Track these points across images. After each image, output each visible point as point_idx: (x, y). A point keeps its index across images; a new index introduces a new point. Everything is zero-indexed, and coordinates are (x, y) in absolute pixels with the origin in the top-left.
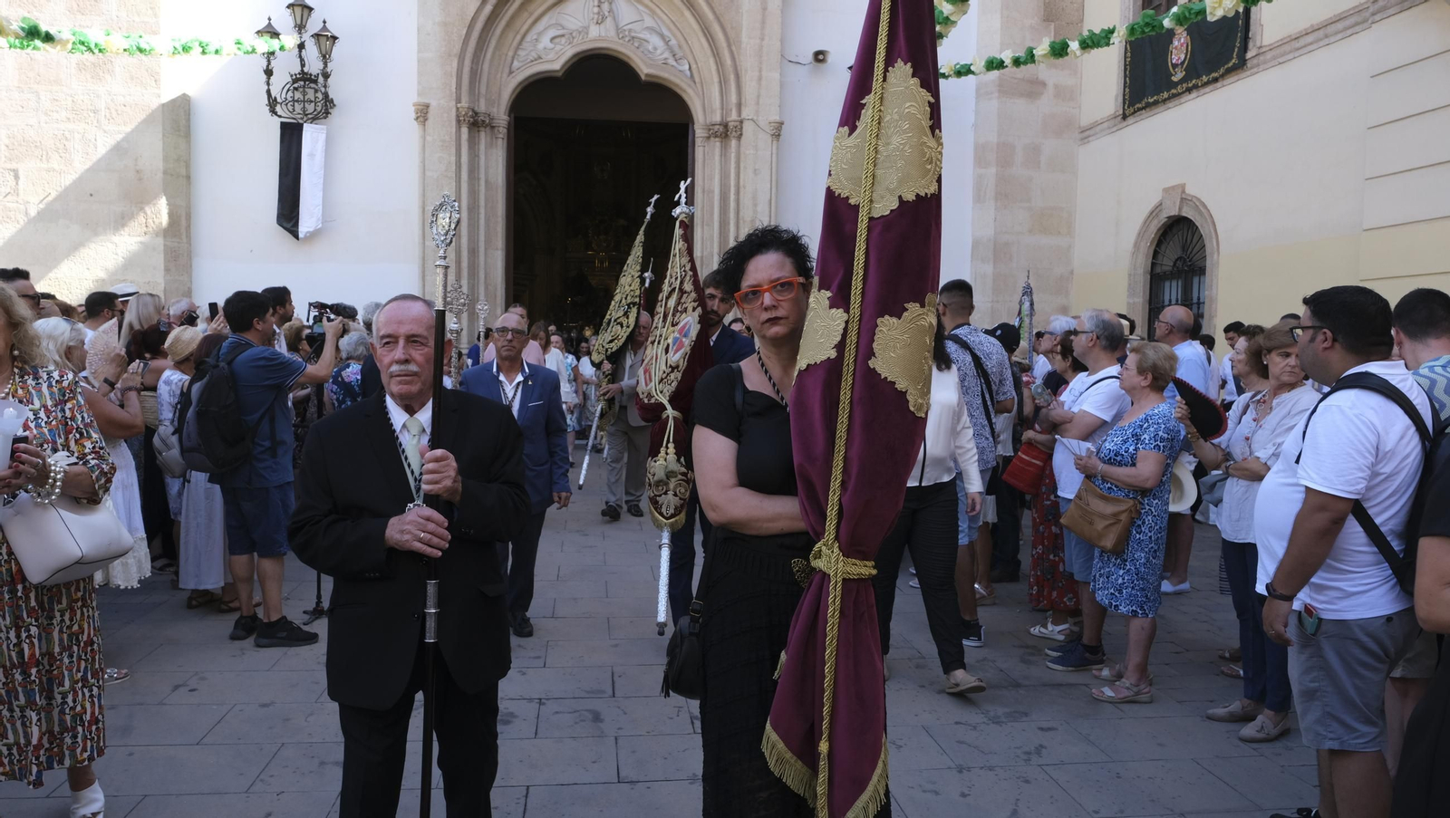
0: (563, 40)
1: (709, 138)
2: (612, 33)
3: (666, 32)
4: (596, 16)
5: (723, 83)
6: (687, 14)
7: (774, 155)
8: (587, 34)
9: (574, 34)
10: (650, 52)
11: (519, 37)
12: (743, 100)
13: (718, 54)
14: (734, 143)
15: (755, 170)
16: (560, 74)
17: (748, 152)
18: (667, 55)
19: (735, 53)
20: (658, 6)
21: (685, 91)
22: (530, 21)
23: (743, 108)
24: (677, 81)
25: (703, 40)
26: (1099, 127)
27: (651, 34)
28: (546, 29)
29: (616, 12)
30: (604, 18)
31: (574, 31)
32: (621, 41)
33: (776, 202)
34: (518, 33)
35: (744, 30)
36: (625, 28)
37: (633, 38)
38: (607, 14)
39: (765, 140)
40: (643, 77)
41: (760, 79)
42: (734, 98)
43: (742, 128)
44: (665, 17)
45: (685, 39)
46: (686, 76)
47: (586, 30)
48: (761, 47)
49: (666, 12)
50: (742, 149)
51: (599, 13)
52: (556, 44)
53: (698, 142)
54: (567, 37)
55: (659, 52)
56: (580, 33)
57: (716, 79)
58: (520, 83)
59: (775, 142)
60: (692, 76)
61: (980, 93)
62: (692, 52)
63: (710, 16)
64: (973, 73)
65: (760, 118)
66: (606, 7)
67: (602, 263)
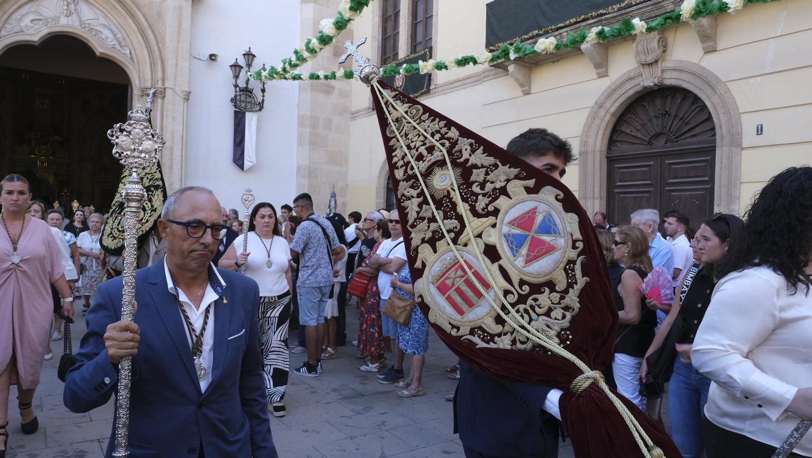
0: (40, 23)
1: (142, 96)
2: (77, 24)
3: (114, 29)
4: (66, 12)
5: (153, 64)
6: (130, 20)
7: (185, 111)
8: (59, 21)
9: (49, 20)
10: (103, 39)
11: (6, 16)
12: (166, 77)
13: (149, 47)
14: (160, 100)
15: (173, 118)
16: (37, 44)
17: (169, 107)
18: (114, 42)
19: (161, 48)
20: (109, 12)
21: (127, 66)
22: (16, 6)
23: (166, 81)
24: (122, 59)
25: (140, 38)
26: (360, 114)
27: (104, 28)
28: (27, 14)
29: (79, 10)
30: (71, 14)
31: (48, 18)
32: (83, 30)
33: (186, 138)
34: (5, 13)
35: (167, 36)
36: (86, 22)
37: (91, 29)
38: (73, 11)
39: (179, 101)
40: (98, 54)
41: (177, 65)
42: (160, 75)
43: (165, 92)
44: (114, 20)
45: (128, 35)
46: (127, 57)
47: (57, 19)
48: (178, 48)
49: (115, 17)
50: (165, 105)
51: (67, 10)
52: (35, 24)
53: (135, 98)
54: (44, 21)
55: (109, 40)
56: (53, 20)
57: (148, 62)
58: (6, 46)
59: (185, 103)
60: (131, 57)
61: (301, 89)
62: (132, 44)
63: (145, 24)
64: (302, 79)
65: (177, 88)
66: (72, 6)
67: (42, 163)
